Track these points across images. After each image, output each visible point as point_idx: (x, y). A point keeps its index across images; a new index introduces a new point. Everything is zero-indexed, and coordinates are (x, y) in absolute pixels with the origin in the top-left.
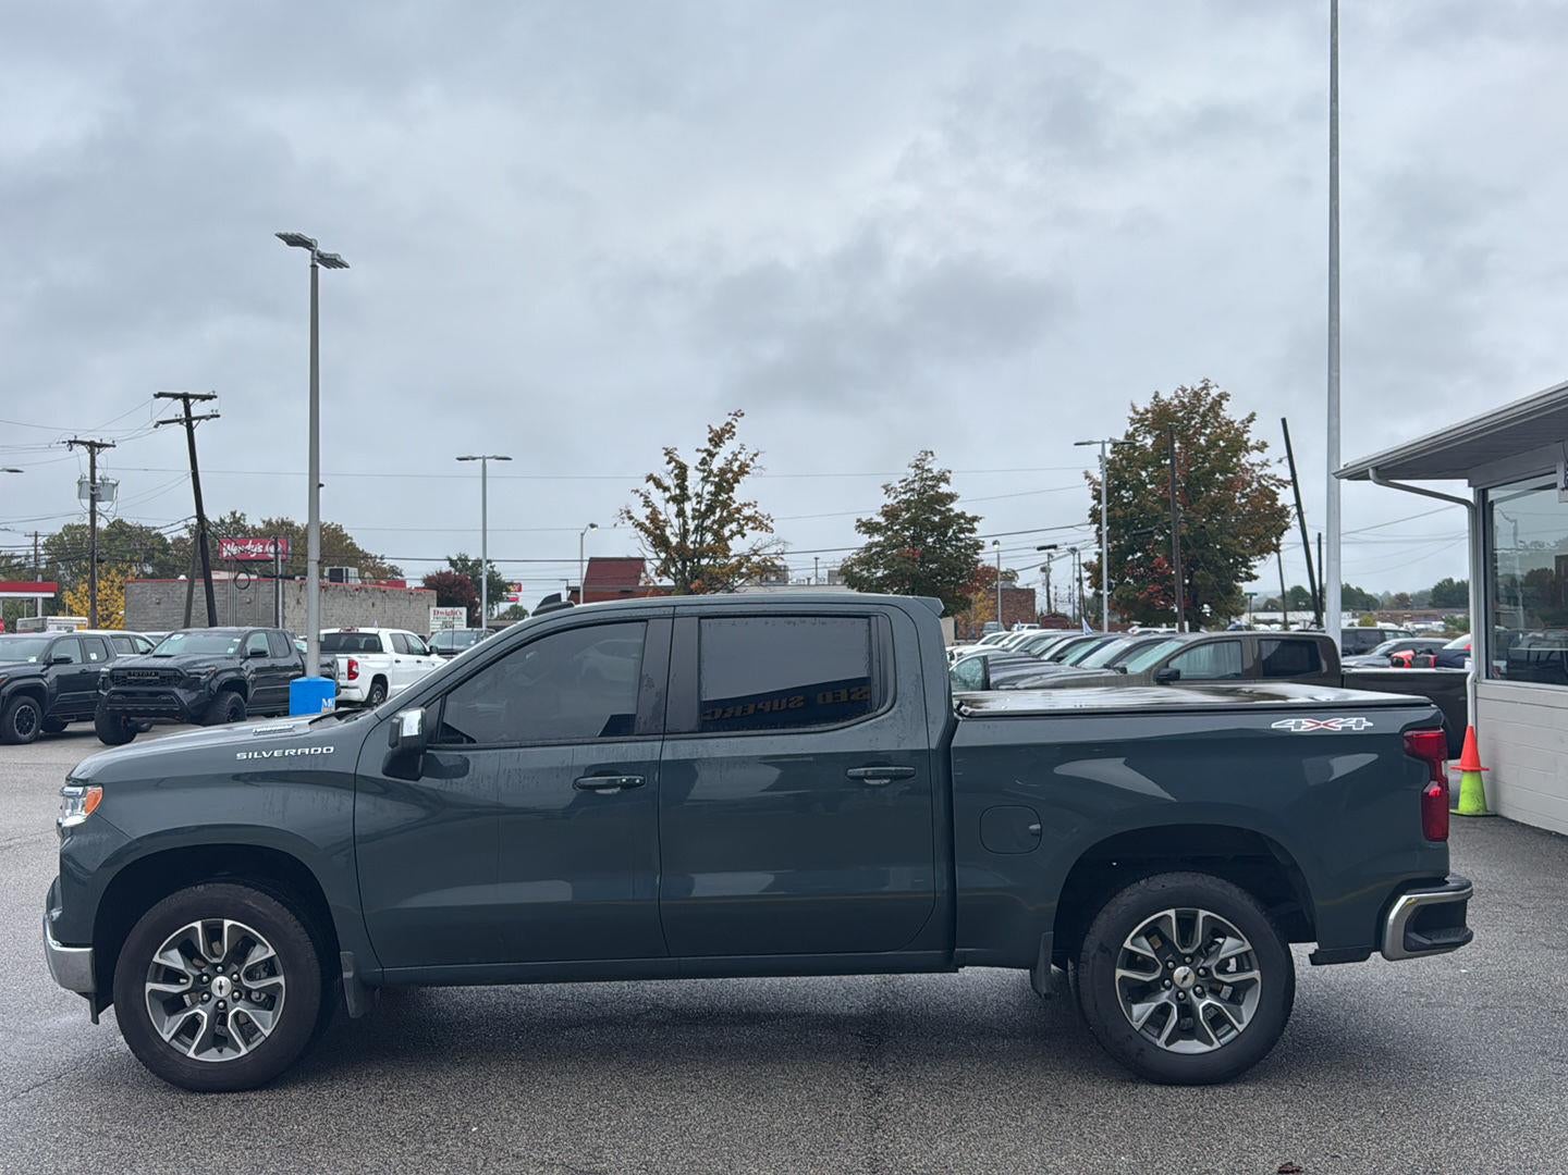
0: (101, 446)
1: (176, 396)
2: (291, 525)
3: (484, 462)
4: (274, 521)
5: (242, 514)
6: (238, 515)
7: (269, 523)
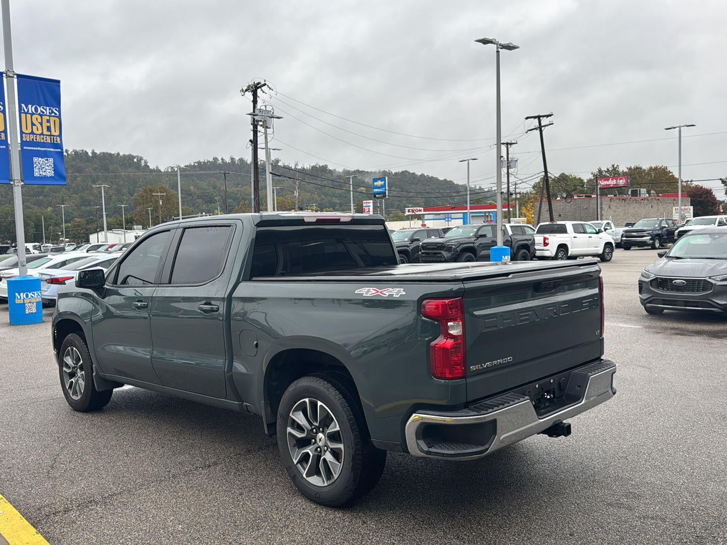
0: (511, 144)
1: (535, 117)
2: (641, 168)
3: (680, 129)
4: (632, 167)
5: (618, 166)
6: (615, 166)
7: (630, 169)
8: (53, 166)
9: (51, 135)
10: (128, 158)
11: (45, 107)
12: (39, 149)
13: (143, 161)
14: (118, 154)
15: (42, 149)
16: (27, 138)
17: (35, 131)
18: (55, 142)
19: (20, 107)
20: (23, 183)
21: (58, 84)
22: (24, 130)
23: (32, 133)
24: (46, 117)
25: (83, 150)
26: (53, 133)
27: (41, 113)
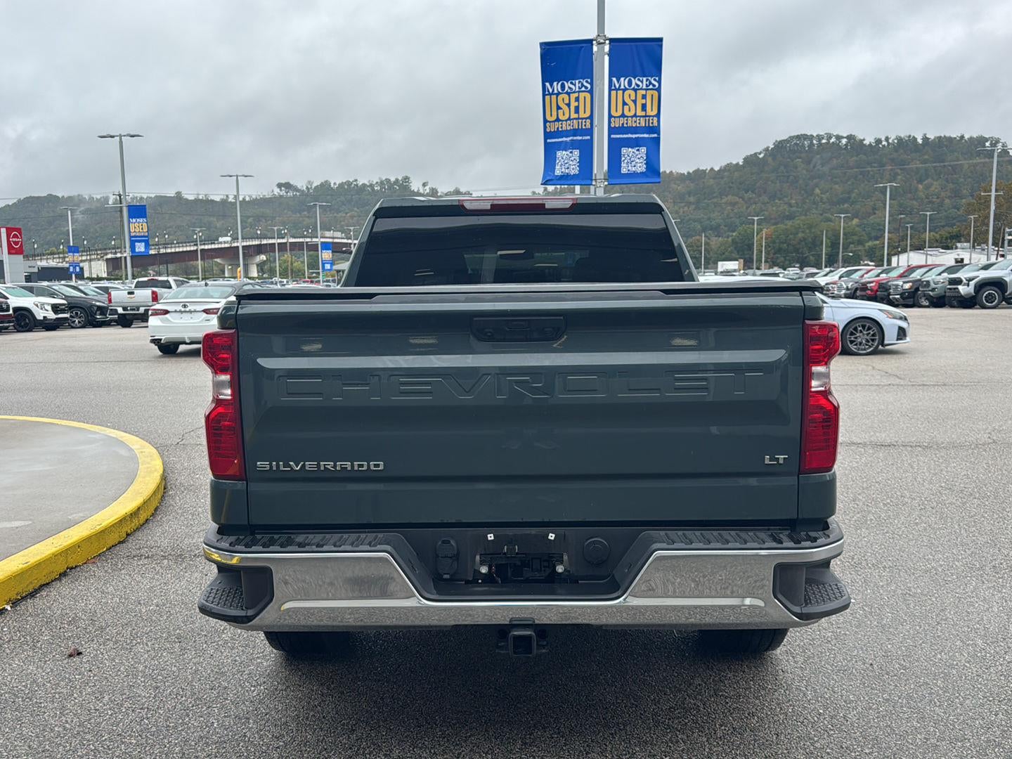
8: (645, 158)
9: (646, 116)
10: (976, 143)
11: (641, 79)
12: (630, 136)
13: (1001, 144)
14: (962, 137)
15: (634, 136)
16: (617, 123)
17: (626, 113)
18: (651, 125)
19: (610, 81)
20: (606, 183)
21: (660, 43)
22: (613, 113)
23: (623, 115)
24: (641, 91)
25: (910, 136)
26: (649, 112)
27: (636, 87)
